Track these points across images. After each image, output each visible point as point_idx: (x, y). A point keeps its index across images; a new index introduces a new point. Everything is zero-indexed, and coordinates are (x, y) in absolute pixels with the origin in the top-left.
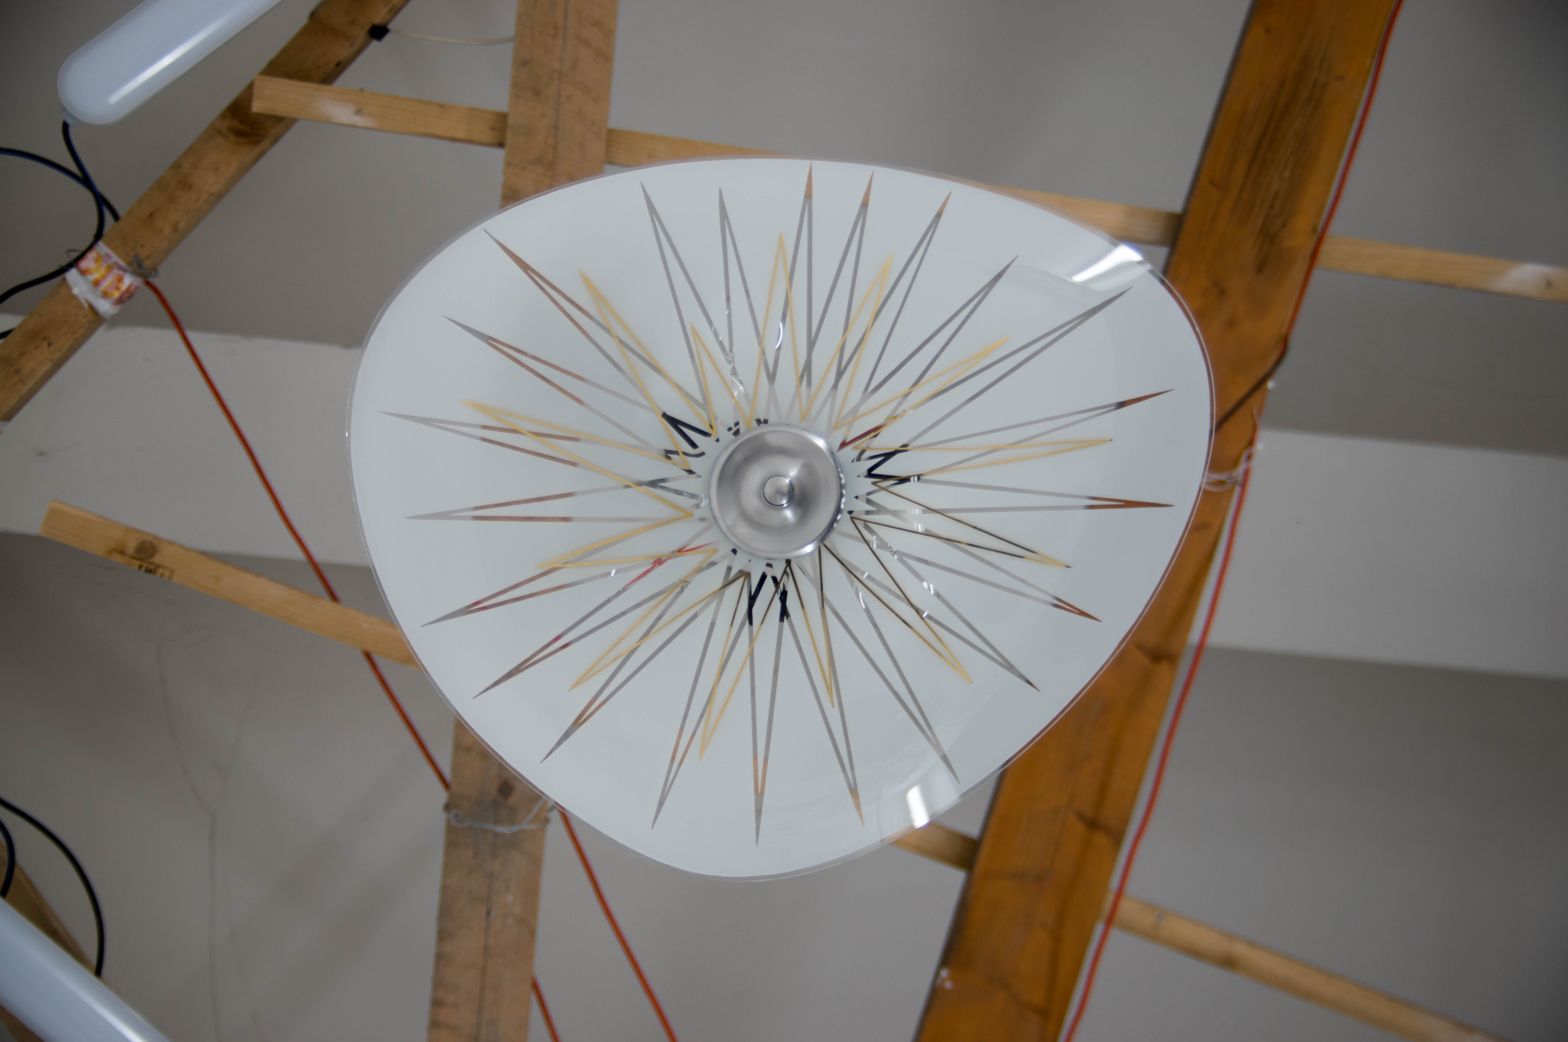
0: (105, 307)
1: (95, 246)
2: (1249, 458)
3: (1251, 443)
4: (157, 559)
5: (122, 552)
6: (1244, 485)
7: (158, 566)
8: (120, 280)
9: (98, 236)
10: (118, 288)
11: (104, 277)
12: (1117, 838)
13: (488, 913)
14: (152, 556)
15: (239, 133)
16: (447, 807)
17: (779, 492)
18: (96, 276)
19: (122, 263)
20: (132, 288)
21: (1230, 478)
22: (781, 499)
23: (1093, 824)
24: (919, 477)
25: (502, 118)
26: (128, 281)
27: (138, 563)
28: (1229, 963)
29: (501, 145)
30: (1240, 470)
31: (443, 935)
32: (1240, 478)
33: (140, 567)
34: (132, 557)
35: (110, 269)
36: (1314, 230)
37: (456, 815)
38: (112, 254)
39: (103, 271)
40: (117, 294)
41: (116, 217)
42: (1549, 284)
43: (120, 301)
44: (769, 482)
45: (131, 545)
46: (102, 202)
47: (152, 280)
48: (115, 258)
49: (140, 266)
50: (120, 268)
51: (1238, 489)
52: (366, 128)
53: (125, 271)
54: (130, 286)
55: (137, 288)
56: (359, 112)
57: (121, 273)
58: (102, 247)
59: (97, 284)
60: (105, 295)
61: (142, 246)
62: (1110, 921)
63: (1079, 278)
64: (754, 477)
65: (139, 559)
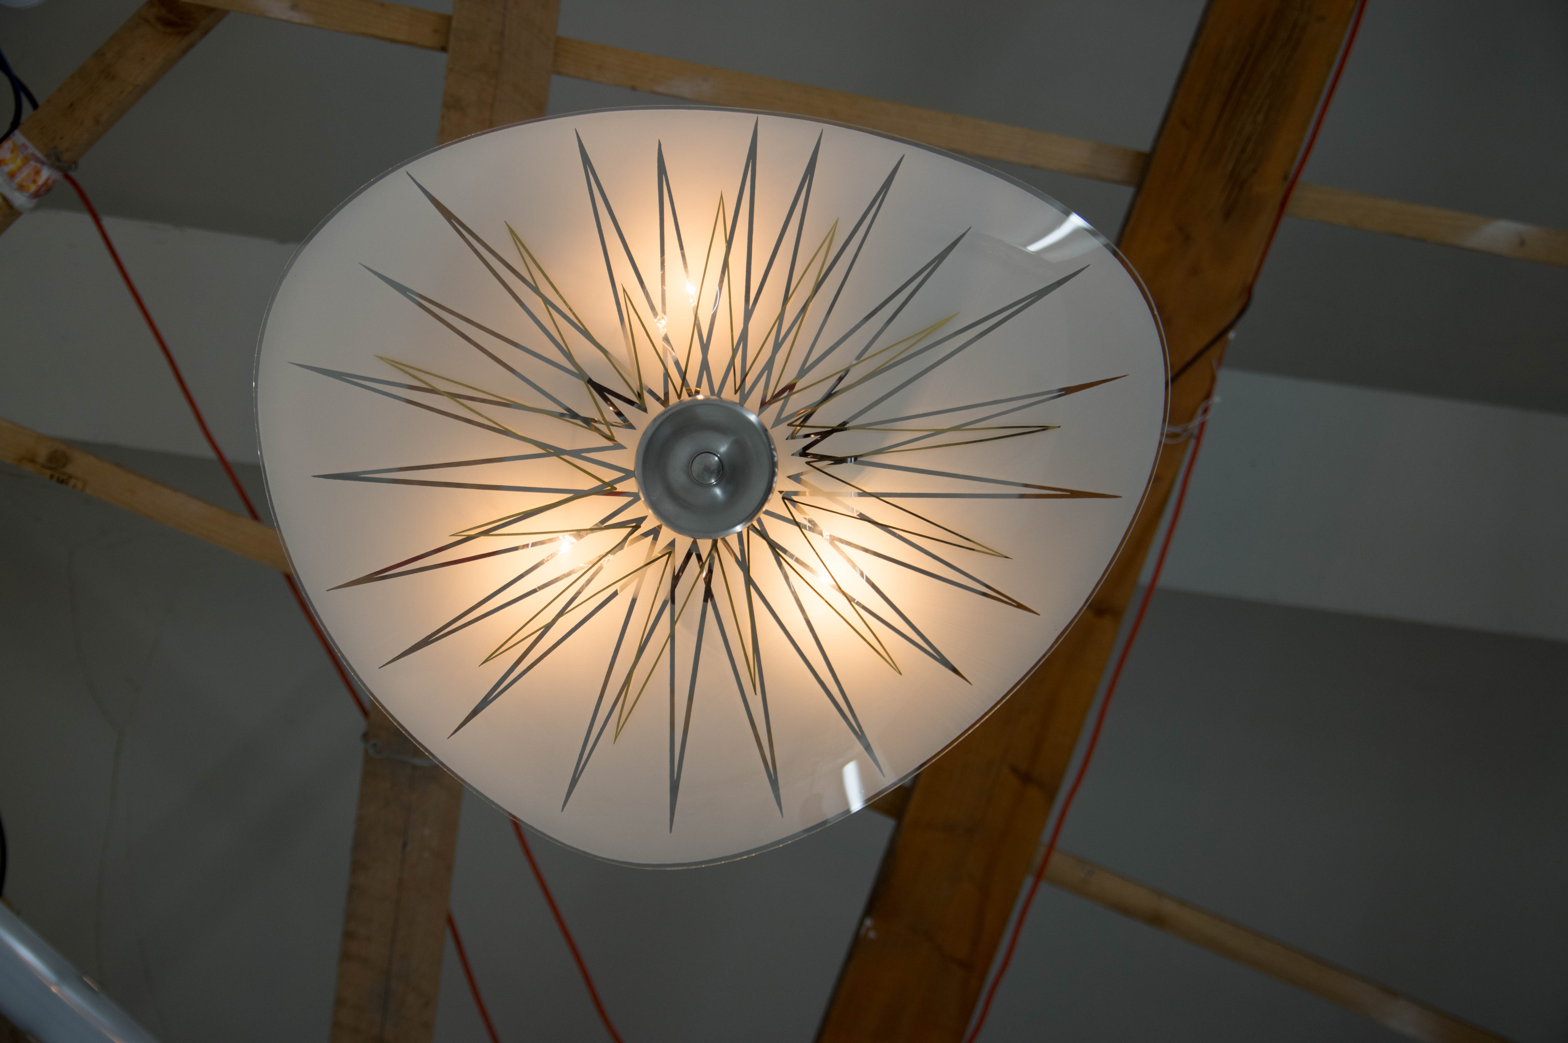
0: (20, 200)
1: (11, 135)
2: (1206, 411)
3: (1208, 396)
4: (69, 469)
5: (33, 461)
6: (1199, 438)
7: (70, 477)
8: (38, 172)
9: (15, 124)
10: (34, 182)
11: (20, 169)
12: (1051, 794)
13: (404, 846)
14: (64, 465)
15: (167, 23)
16: (365, 736)
17: (708, 471)
18: (12, 167)
19: (40, 155)
20: (50, 182)
21: (1185, 430)
22: (710, 478)
23: (1026, 778)
24: (856, 458)
25: (448, 20)
26: (46, 174)
27: (49, 472)
28: (1156, 920)
29: (444, 49)
30: (1196, 422)
31: (357, 867)
32: (1196, 432)
33: (52, 477)
34: (44, 466)
35: (26, 160)
36: (1285, 178)
37: (375, 745)
38: (28, 144)
39: (19, 162)
40: (33, 188)
41: (35, 105)
42: (1523, 243)
43: (36, 195)
44: (698, 458)
45: (43, 453)
46: (19, 87)
47: (72, 174)
48: (32, 149)
49: (58, 159)
50: (37, 160)
51: (1192, 443)
52: (301, 24)
53: (43, 163)
54: (48, 179)
55: (55, 181)
56: (294, 7)
57: (39, 165)
58: (18, 137)
59: (12, 175)
60: (21, 188)
61: (61, 138)
62: (1039, 876)
63: (1034, 248)
64: (682, 452)
65: (51, 469)
